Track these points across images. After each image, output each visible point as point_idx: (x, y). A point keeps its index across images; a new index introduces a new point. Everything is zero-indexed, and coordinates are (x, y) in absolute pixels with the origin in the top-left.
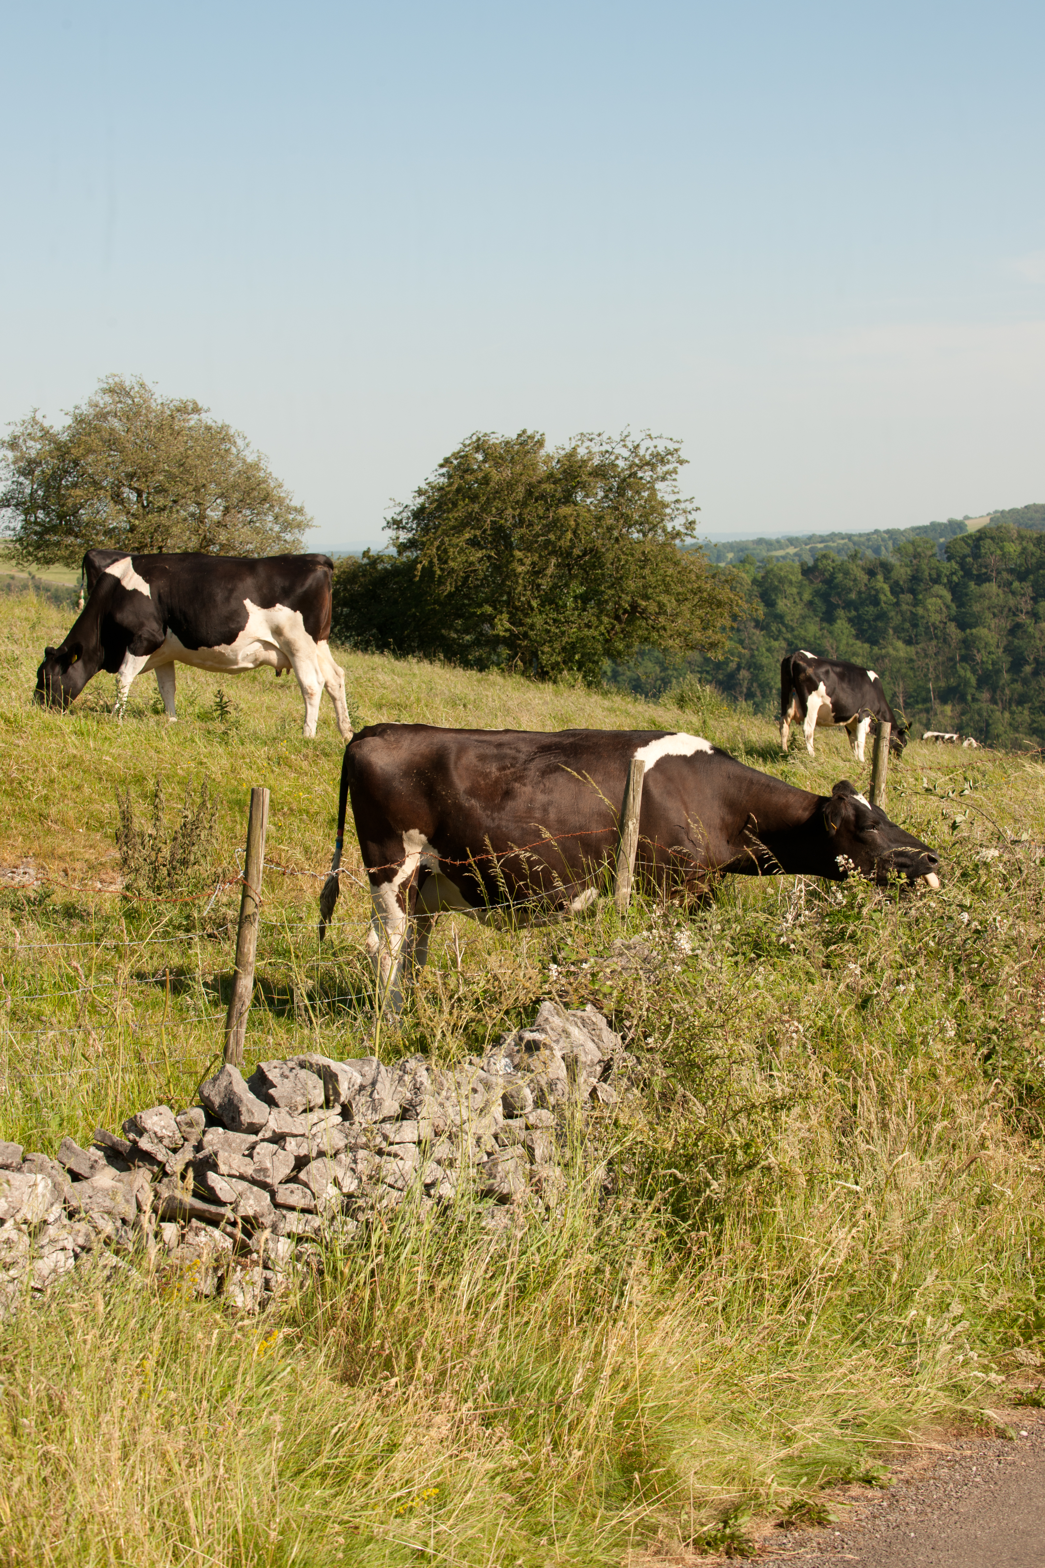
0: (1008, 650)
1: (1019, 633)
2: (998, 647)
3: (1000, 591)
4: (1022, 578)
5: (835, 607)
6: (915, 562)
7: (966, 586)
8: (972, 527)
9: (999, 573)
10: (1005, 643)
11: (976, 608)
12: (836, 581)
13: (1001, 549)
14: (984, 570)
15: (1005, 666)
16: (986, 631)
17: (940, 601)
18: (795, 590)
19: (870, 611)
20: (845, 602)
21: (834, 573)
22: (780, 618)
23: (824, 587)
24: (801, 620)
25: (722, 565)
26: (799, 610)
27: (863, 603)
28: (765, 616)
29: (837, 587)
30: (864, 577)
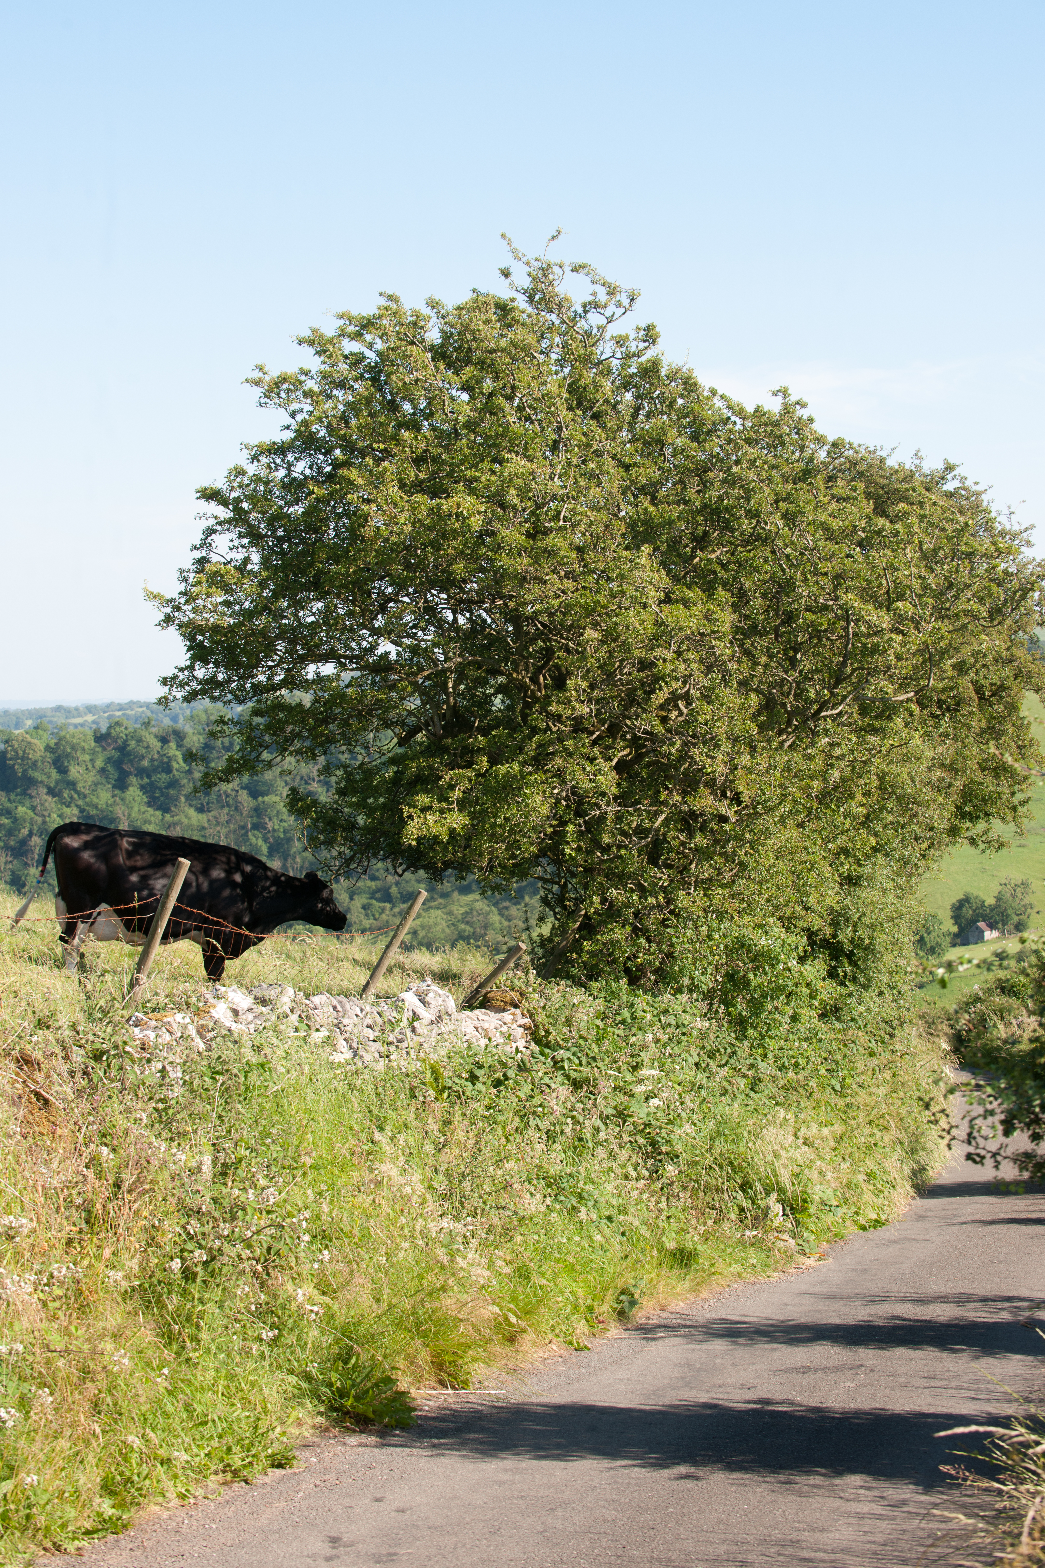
5: (128, 774)
11: (268, 776)
12: (129, 748)
18: (87, 757)
19: (162, 778)
20: (137, 769)
21: (126, 741)
22: (72, 785)
23: (116, 754)
24: (93, 787)
25: (17, 732)
26: (91, 777)
27: (155, 770)
28: (57, 783)
29: (129, 754)
30: (156, 744)
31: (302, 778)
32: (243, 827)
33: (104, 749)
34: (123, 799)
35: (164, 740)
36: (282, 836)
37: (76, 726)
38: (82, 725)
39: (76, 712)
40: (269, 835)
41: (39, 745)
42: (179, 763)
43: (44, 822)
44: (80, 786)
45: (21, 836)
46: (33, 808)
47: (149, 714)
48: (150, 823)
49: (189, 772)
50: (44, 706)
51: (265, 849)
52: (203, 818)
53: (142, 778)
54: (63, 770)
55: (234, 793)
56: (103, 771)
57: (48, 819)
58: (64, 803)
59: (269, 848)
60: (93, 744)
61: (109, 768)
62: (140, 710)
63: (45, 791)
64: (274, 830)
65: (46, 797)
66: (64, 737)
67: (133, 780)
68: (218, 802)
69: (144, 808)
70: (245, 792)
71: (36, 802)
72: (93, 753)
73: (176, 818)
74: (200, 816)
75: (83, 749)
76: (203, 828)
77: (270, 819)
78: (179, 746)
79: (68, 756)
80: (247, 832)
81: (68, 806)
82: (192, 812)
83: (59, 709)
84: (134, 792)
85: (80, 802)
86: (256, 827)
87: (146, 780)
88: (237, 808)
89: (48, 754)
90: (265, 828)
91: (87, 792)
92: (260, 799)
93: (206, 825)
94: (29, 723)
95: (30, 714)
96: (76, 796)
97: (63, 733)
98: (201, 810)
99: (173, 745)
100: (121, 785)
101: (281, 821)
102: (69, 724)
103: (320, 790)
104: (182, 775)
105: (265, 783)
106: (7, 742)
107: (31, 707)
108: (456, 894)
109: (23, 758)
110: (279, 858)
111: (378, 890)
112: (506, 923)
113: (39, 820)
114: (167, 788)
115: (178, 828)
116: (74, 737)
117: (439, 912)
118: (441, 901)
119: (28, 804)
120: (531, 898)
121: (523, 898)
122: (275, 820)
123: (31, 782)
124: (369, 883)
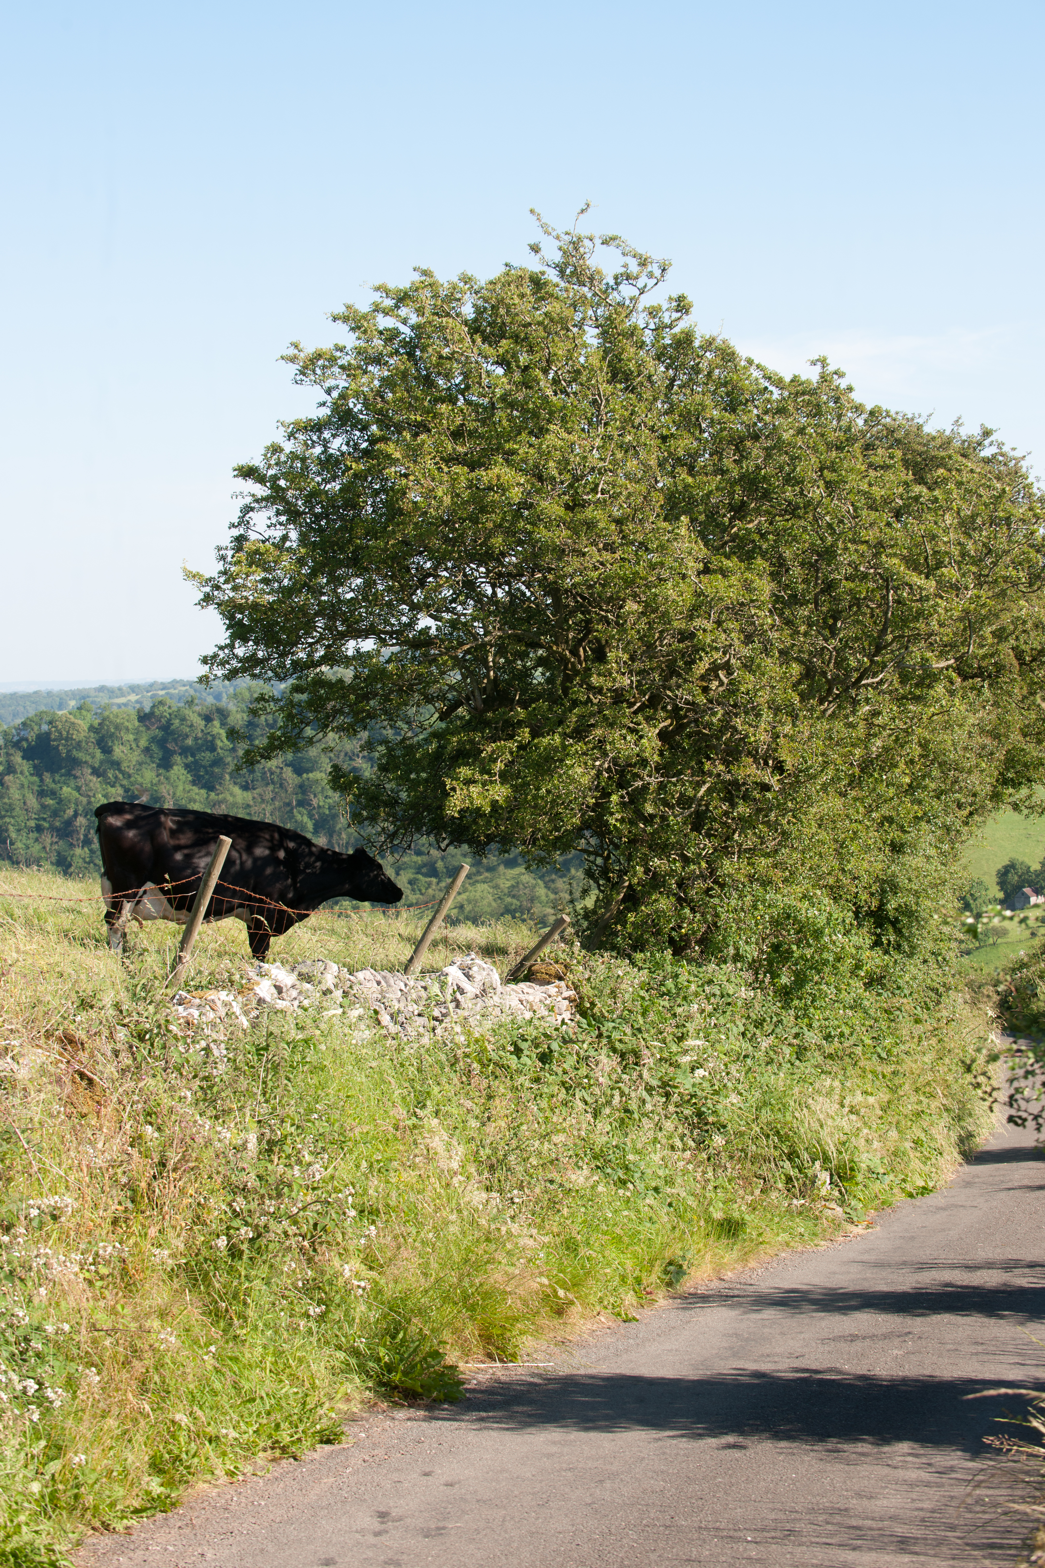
5: (172, 753)
12: (172, 727)
18: (131, 737)
19: (206, 757)
20: (181, 748)
21: (170, 720)
22: (116, 765)
23: (159, 733)
24: (138, 767)
25: (60, 713)
26: (135, 757)
27: (199, 749)
28: (101, 762)
29: (173, 733)
30: (200, 723)
31: (346, 754)
32: (289, 804)
33: (148, 728)
34: (167, 779)
35: (208, 719)
36: (327, 812)
37: (119, 706)
38: (125, 705)
39: (120, 692)
40: (314, 812)
41: (83, 725)
42: (223, 742)
43: (89, 803)
44: (124, 766)
45: (66, 816)
46: (78, 789)
47: (192, 692)
48: (195, 801)
49: (234, 750)
50: (87, 687)
51: (310, 825)
52: (248, 796)
53: (186, 757)
54: (107, 750)
55: (278, 771)
56: (147, 750)
57: (93, 799)
58: (109, 783)
59: (314, 825)
60: (137, 723)
61: (154, 747)
62: (184, 689)
63: (90, 771)
64: (319, 807)
65: (91, 777)
66: (108, 717)
67: (177, 759)
68: (263, 779)
69: (189, 787)
70: (290, 769)
71: (81, 782)
72: (137, 732)
73: (221, 796)
74: (245, 794)
75: (127, 729)
76: (248, 806)
77: (315, 796)
78: (223, 724)
79: (112, 735)
80: (292, 809)
81: (112, 786)
82: (237, 790)
83: (102, 689)
84: (178, 771)
85: (125, 782)
86: (301, 804)
87: (190, 759)
88: (281, 785)
89: (92, 735)
90: (311, 805)
91: (132, 771)
92: (305, 775)
93: (251, 803)
94: (73, 703)
95: (73, 694)
96: (120, 776)
97: (107, 713)
98: (245, 788)
99: (216, 723)
100: (165, 764)
101: (326, 797)
102: (113, 704)
103: (364, 766)
104: (226, 753)
105: (309, 760)
106: (50, 723)
107: (74, 687)
108: (502, 868)
109: (67, 739)
110: (325, 834)
111: (424, 865)
112: (552, 896)
113: (84, 800)
114: (211, 766)
115: (223, 806)
116: (117, 716)
117: (485, 886)
118: (487, 874)
119: (72, 784)
120: (577, 871)
121: (569, 870)
122: (320, 796)
123: (76, 763)
124: (415, 858)
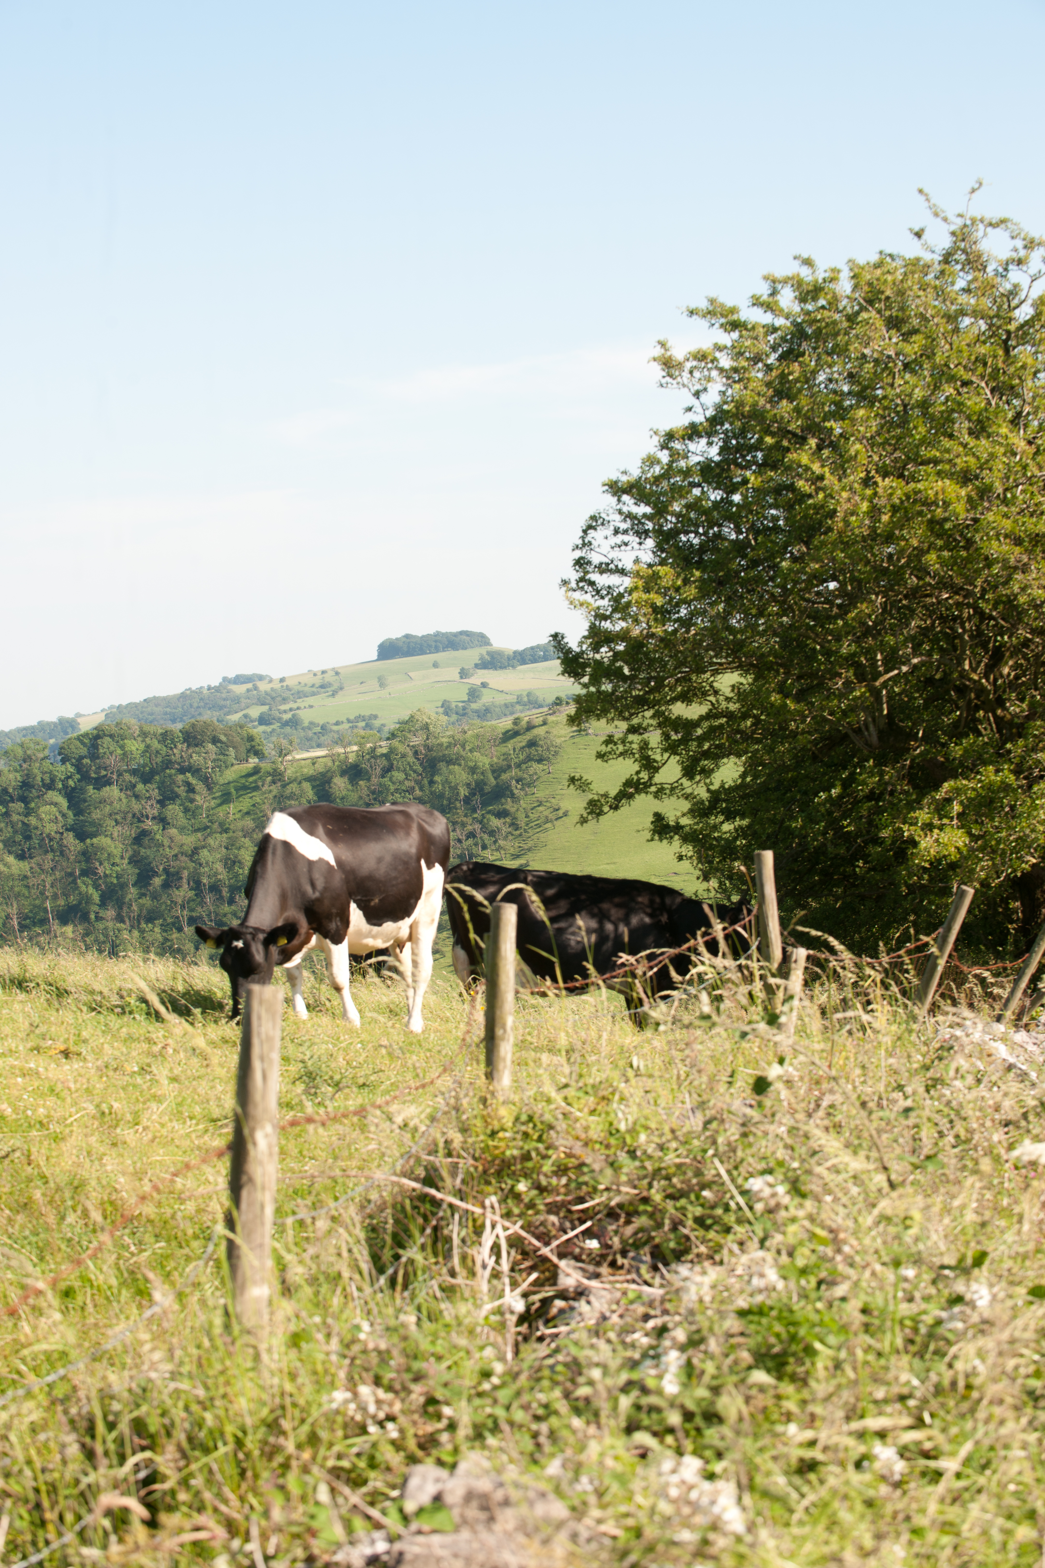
0: (134, 860)
1: (146, 841)
2: (122, 858)
3: (123, 796)
4: (146, 779)
6: (25, 766)
7: (83, 791)
8: (86, 725)
9: (120, 774)
10: (130, 852)
11: (96, 815)
13: (122, 747)
14: (103, 773)
15: (133, 879)
16: (108, 840)
17: (54, 809)
